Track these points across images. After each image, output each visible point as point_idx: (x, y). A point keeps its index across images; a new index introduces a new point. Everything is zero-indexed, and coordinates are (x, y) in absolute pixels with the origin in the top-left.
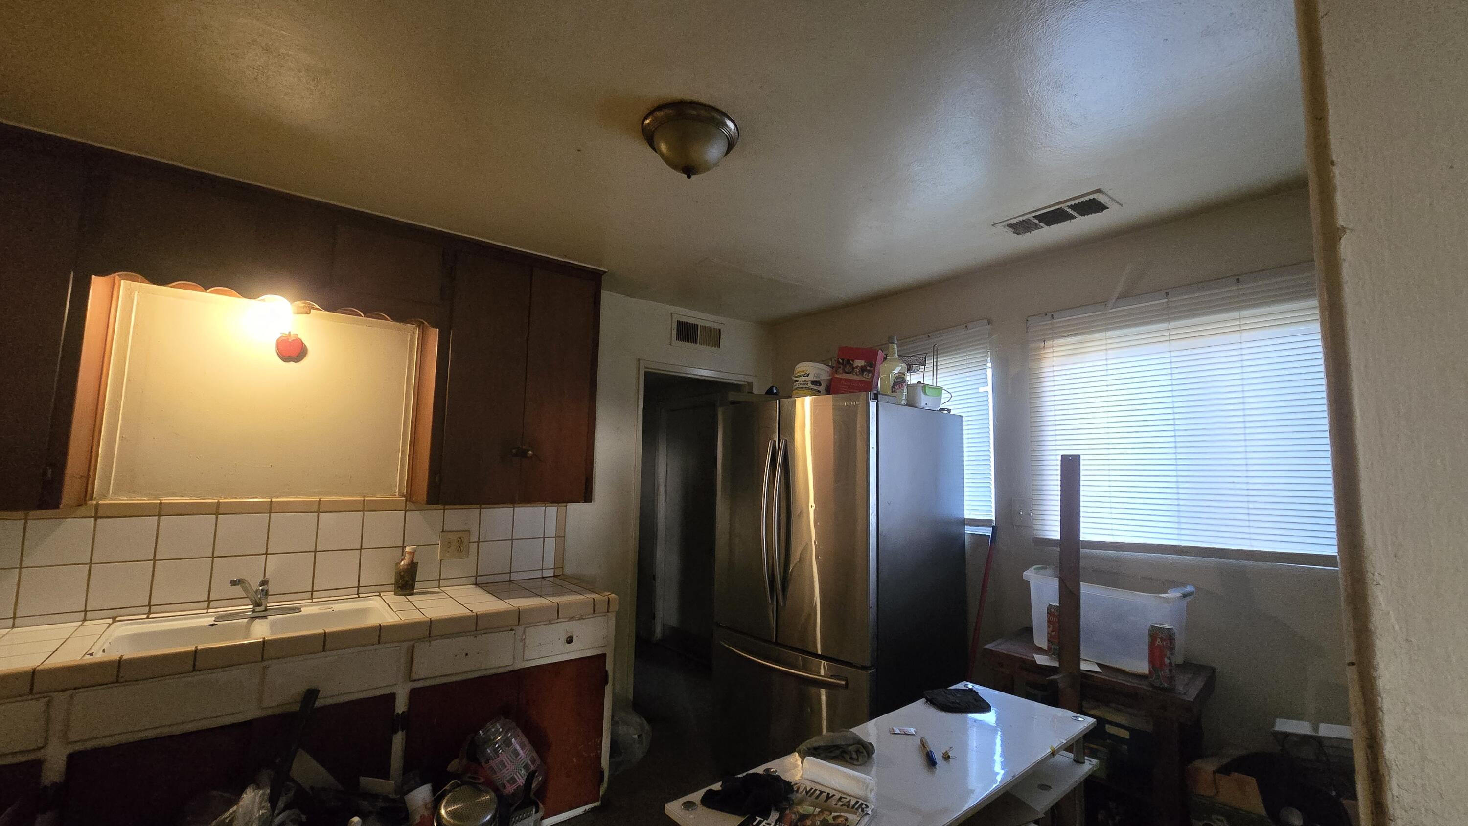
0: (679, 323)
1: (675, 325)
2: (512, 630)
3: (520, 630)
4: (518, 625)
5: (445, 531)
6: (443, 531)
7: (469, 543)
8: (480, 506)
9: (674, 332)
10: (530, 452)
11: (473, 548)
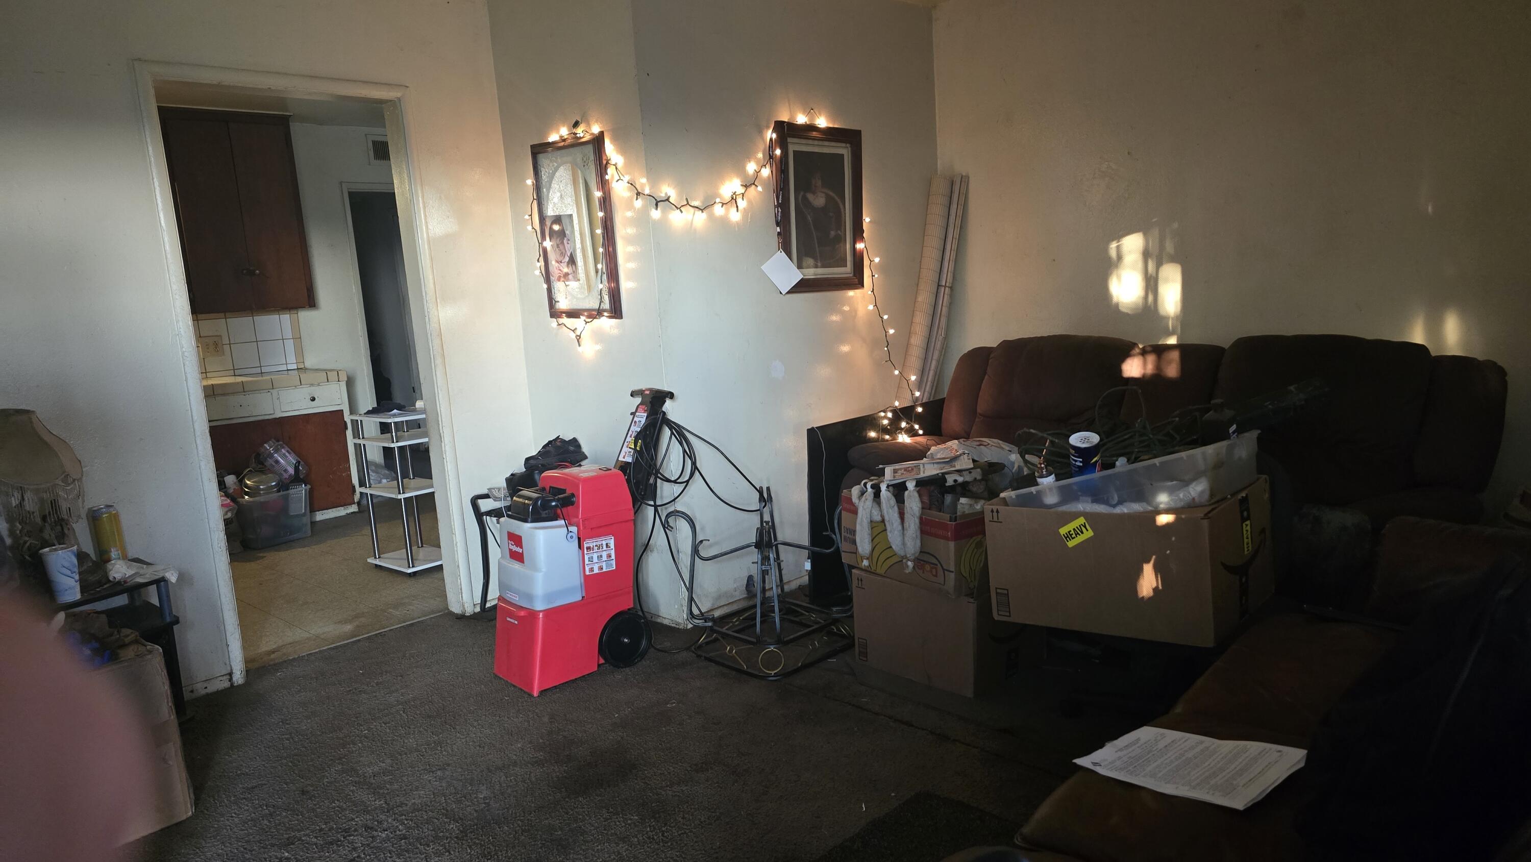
0: (374, 143)
1: (370, 145)
2: (269, 392)
3: (274, 392)
4: (273, 389)
5: (202, 337)
6: (200, 337)
7: (223, 345)
8: (225, 315)
9: (372, 153)
10: (257, 271)
11: (227, 348)
